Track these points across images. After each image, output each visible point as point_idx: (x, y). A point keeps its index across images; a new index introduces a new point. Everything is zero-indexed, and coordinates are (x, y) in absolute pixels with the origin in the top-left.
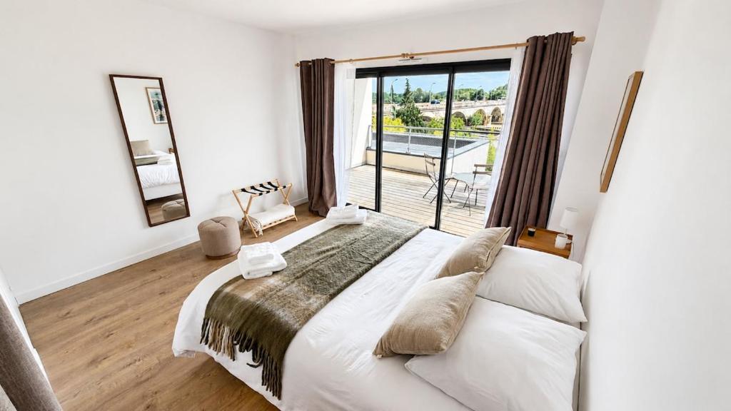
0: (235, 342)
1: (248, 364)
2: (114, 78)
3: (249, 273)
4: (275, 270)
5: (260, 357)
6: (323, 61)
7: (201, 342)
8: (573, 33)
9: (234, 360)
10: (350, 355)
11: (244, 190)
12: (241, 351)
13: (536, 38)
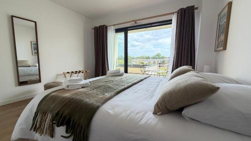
0: (55, 122)
1: (62, 136)
2: (14, 18)
3: (68, 87)
4: (83, 86)
5: (71, 129)
6: (103, 26)
7: (31, 130)
8: (194, 6)
9: (52, 137)
10: (138, 115)
11: (68, 73)
12: (58, 126)
13: (182, 9)
